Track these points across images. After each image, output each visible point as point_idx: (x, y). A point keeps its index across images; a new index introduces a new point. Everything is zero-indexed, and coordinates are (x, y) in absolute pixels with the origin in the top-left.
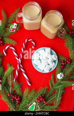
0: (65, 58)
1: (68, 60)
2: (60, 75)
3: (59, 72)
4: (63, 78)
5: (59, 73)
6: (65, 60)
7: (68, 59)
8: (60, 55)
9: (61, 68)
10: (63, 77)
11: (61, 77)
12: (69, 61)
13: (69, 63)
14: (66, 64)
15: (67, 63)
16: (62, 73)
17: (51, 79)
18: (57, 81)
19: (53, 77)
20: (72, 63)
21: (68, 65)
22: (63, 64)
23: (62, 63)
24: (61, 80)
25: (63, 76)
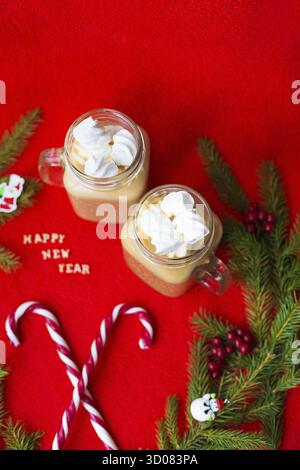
0: (228, 329)
1: (241, 338)
2: (205, 405)
3: (199, 388)
4: (217, 418)
5: (201, 396)
6: (227, 335)
7: (239, 332)
8: (208, 315)
9: (210, 372)
10: (216, 413)
11: (206, 412)
12: (243, 342)
13: (243, 349)
14: (231, 351)
15: (234, 349)
16: (213, 395)
17: (164, 419)
18: (193, 430)
19: (175, 409)
20: (257, 350)
21: (238, 359)
22: (219, 354)
23: (214, 351)
24: (209, 425)
25: (216, 410)
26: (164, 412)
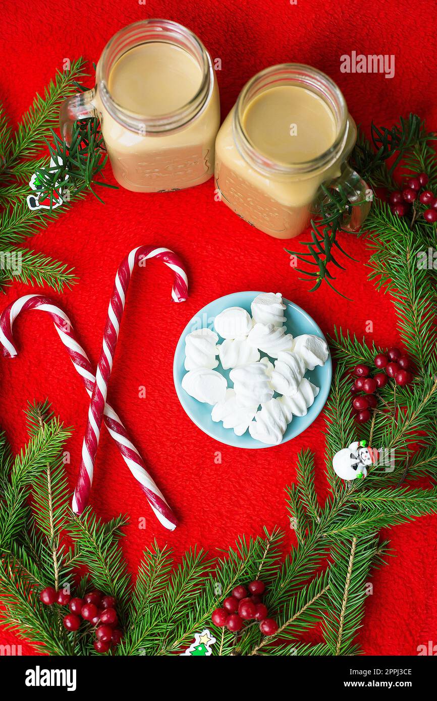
1: (395, 363)
3: (342, 435)
6: (375, 362)
7: (392, 356)
9: (356, 412)
12: (398, 369)
13: (400, 378)
17: (296, 483)
19: (310, 467)
20: (418, 379)
22: (367, 387)
23: (360, 384)
24: (359, 484)
26: (295, 474)
